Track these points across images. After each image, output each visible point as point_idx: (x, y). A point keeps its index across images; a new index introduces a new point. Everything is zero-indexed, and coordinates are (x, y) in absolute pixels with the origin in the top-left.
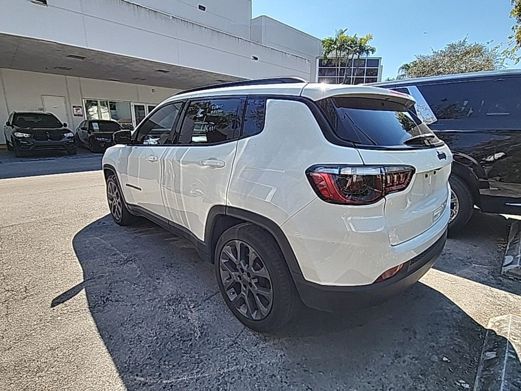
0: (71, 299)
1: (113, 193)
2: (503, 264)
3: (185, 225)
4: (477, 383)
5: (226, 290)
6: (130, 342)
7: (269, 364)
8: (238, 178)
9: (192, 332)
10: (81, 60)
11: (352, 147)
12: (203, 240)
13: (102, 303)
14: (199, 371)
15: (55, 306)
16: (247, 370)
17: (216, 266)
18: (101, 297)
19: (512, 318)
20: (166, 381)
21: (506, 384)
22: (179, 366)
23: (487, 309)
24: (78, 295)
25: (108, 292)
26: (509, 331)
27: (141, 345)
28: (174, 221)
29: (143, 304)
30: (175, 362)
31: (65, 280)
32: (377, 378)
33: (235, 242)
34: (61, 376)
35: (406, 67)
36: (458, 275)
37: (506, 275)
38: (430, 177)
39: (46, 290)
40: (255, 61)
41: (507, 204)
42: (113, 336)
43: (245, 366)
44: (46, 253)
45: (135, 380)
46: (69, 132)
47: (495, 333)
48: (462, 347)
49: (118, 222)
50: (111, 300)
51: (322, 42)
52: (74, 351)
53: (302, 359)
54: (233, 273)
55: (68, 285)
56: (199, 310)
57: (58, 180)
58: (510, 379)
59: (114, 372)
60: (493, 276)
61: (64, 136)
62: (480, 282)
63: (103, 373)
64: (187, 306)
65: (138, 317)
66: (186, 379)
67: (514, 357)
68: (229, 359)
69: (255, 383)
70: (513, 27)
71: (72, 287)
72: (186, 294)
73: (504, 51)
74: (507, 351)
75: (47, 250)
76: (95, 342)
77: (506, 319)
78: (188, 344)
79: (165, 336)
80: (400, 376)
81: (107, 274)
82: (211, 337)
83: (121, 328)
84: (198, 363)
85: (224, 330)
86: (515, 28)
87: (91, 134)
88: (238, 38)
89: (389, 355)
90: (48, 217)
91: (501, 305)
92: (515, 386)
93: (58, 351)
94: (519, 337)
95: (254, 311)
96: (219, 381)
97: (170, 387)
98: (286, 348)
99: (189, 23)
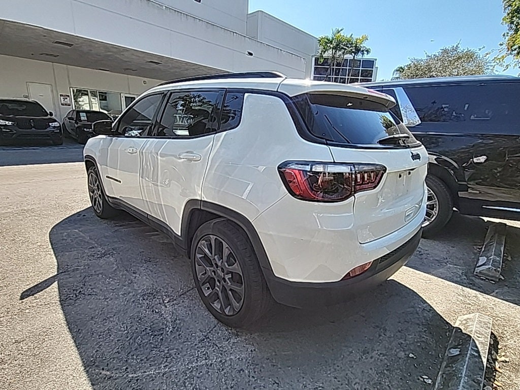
0: (41, 292)
1: (94, 184)
2: (476, 265)
3: (163, 219)
4: (439, 378)
5: (201, 285)
6: (99, 336)
7: (239, 358)
8: (213, 172)
9: (164, 327)
10: (69, 47)
11: (324, 144)
12: (180, 234)
13: (74, 296)
14: (167, 365)
15: (24, 299)
16: (216, 364)
17: (192, 261)
18: (74, 290)
19: (479, 317)
20: (132, 375)
21: (466, 381)
22: (147, 360)
23: (457, 308)
24: (49, 288)
25: (82, 286)
26: (474, 330)
27: (110, 339)
28: (153, 215)
29: (116, 298)
30: (143, 357)
31: (38, 272)
32: (343, 374)
33: (210, 237)
34: (24, 369)
35: (401, 70)
36: (433, 275)
37: (479, 275)
38: (404, 177)
39: (17, 282)
40: (250, 56)
41: (483, 207)
42: (82, 330)
43: (214, 360)
44: (20, 245)
45: (101, 374)
46: (55, 121)
47: (461, 331)
48: (428, 344)
49: (99, 215)
50: (84, 294)
51: (318, 40)
52: (40, 344)
53: (271, 355)
54: (208, 268)
55: (39, 277)
56: (173, 304)
57: (40, 170)
58: (471, 376)
59: (80, 366)
60: (466, 276)
61: (49, 125)
62: (453, 282)
63: (67, 366)
64: (161, 301)
65: (110, 311)
66: (152, 373)
67: (476, 354)
68: (198, 354)
69: (222, 378)
70: (505, 34)
71: (44, 280)
72: (162, 288)
73: (495, 58)
74: (470, 349)
75: (21, 241)
76: (63, 336)
77: (472, 318)
78: (158, 339)
79: (136, 331)
80: (366, 371)
81: (82, 267)
82: (183, 332)
83: (91, 322)
84: (166, 357)
85: (197, 325)
86: (506, 35)
87: (79, 125)
88: (234, 32)
89: (358, 351)
90: (26, 208)
91: (470, 304)
92: (475, 382)
93: (23, 344)
94: (483, 335)
95: (228, 307)
96: (186, 375)
97: (136, 381)
98: (257, 344)
99: (182, 14)
